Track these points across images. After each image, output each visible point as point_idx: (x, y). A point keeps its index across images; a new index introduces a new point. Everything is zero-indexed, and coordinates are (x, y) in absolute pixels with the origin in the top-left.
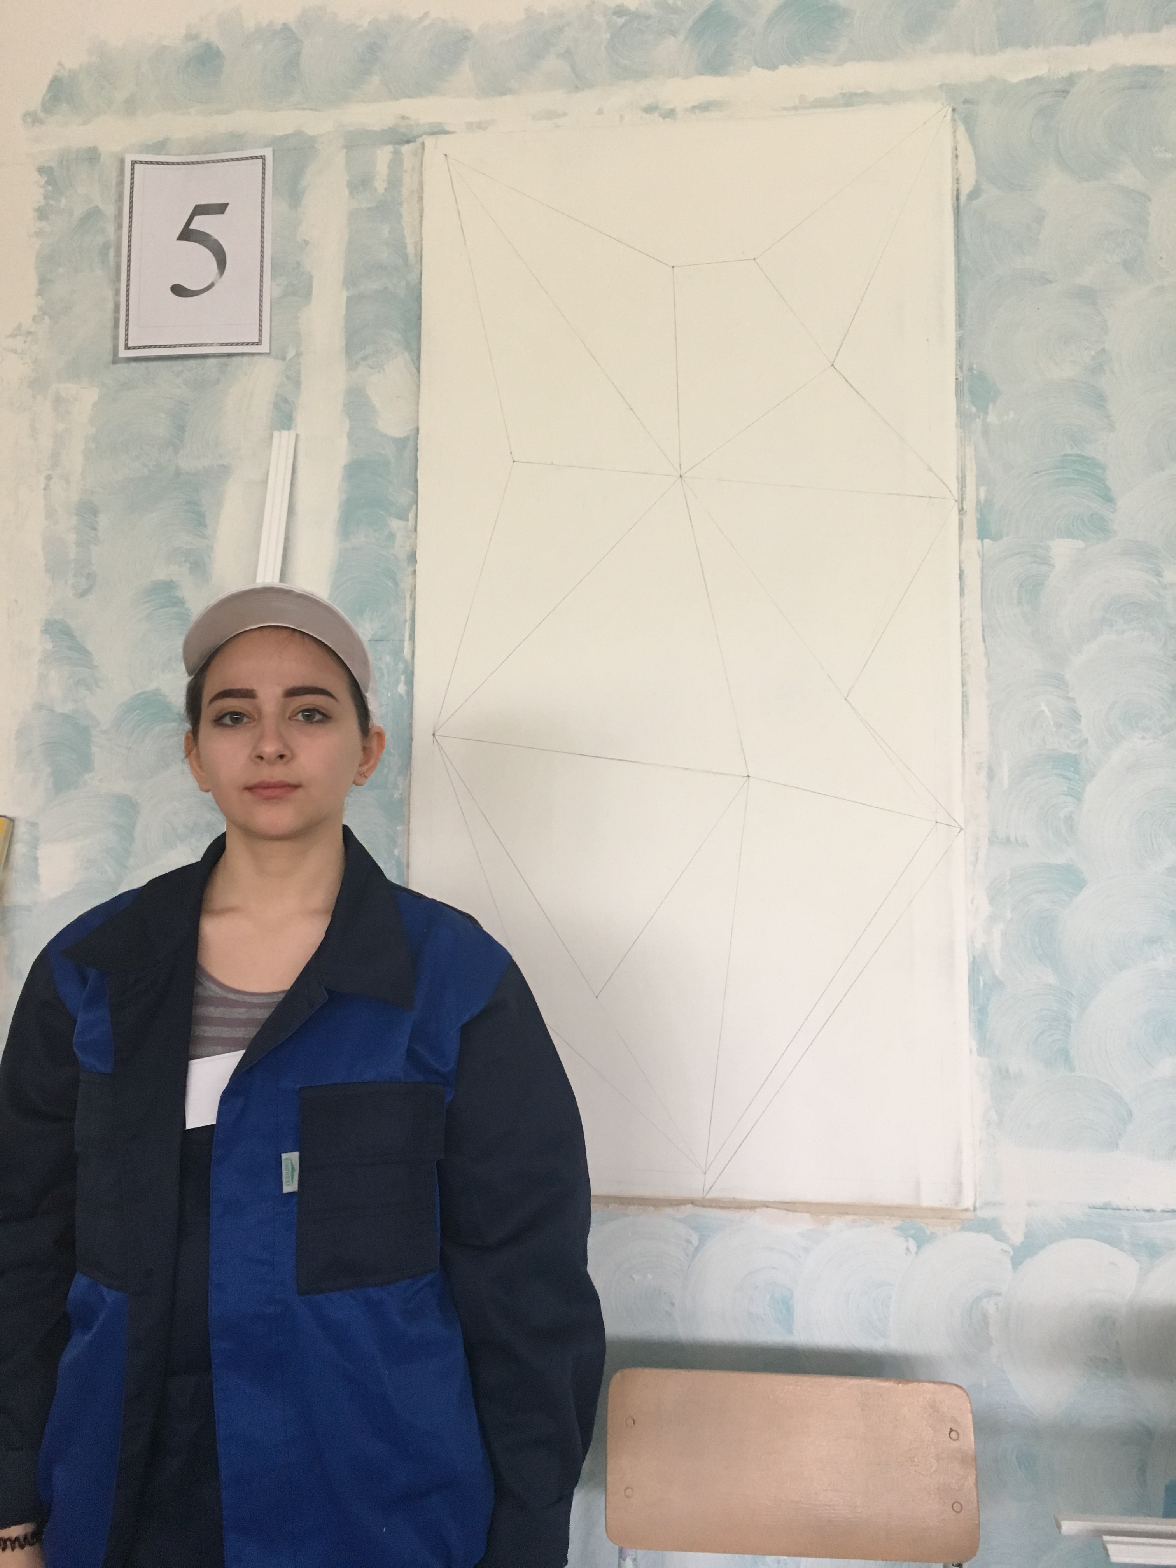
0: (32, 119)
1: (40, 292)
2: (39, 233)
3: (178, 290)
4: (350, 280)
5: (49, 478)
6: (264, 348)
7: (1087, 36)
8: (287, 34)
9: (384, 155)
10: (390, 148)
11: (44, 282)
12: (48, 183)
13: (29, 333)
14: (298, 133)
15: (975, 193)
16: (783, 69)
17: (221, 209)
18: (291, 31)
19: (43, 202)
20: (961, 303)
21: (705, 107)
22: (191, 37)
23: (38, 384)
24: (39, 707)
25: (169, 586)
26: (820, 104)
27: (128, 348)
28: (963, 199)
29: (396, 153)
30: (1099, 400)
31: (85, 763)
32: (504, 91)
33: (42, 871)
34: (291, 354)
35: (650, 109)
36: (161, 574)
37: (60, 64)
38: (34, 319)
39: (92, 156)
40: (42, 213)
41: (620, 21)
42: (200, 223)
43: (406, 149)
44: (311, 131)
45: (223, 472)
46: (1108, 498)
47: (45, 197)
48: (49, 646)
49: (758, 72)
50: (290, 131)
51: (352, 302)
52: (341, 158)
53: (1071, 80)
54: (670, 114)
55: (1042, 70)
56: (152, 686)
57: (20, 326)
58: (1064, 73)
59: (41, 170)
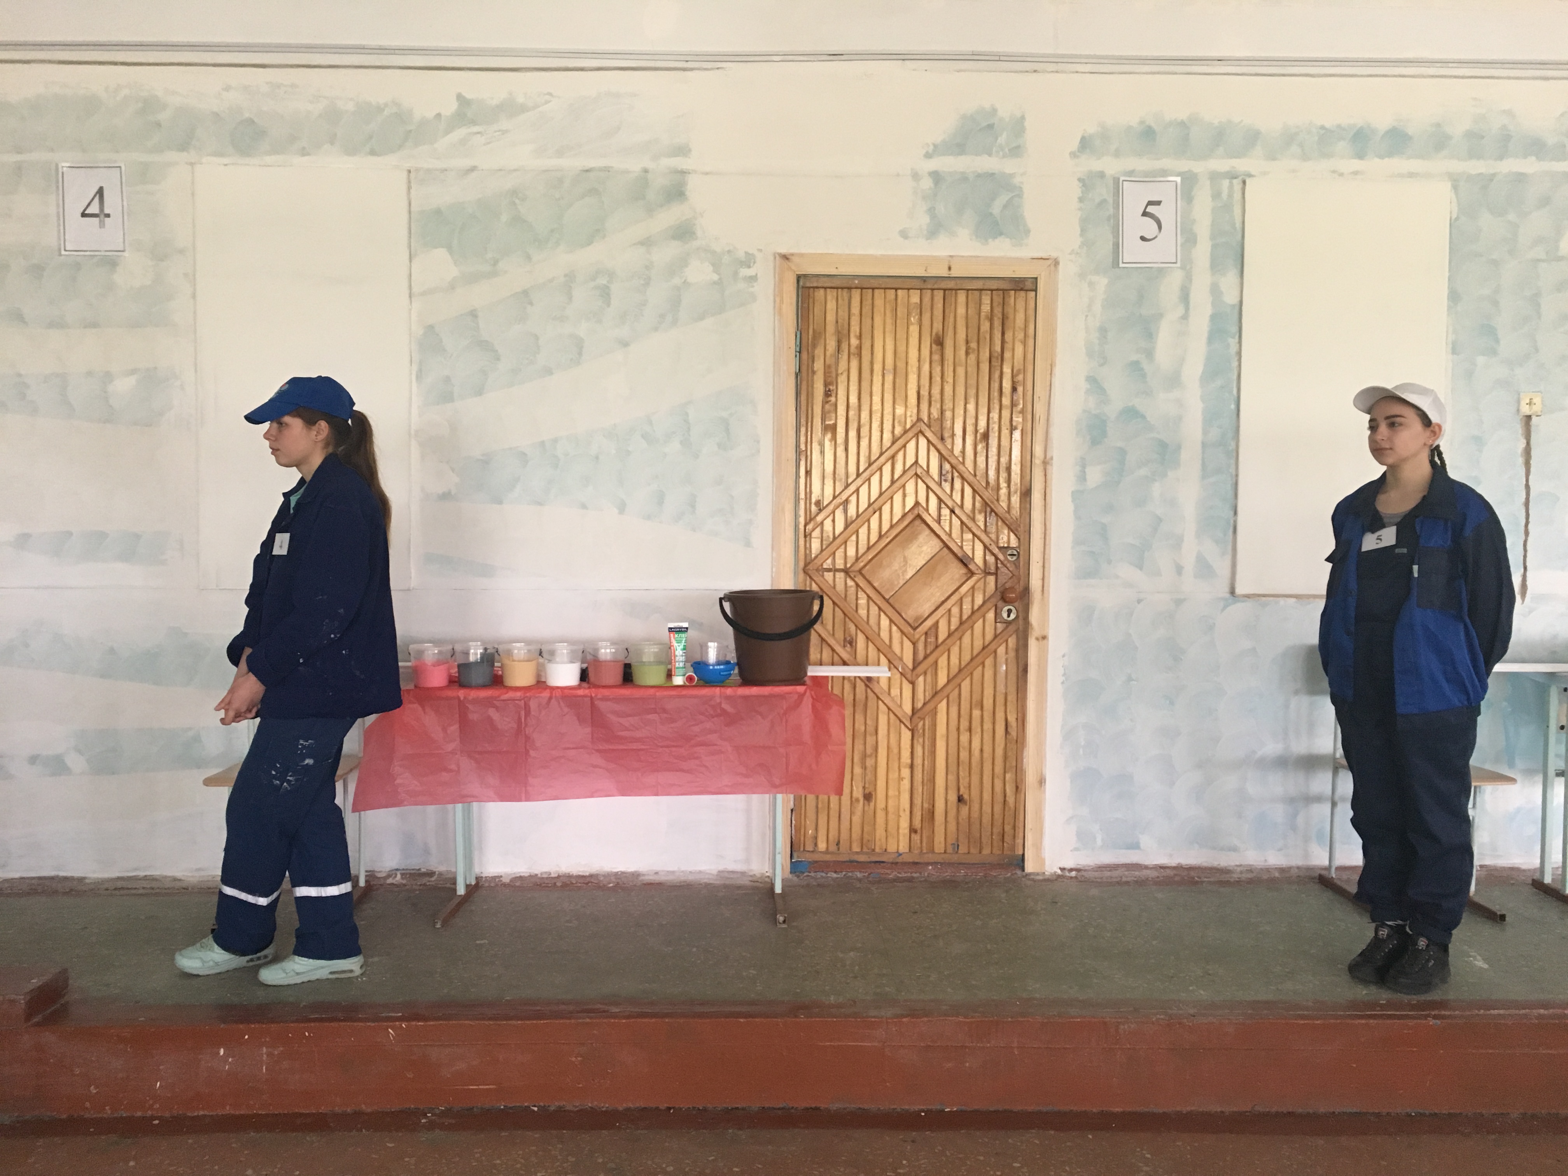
0: (1073, 155)
1: (1081, 235)
2: (1080, 209)
3: (1143, 239)
4: (1213, 237)
5: (1087, 316)
6: (1178, 265)
7: (1501, 158)
8: (1182, 124)
9: (1226, 183)
10: (1228, 181)
11: (1083, 231)
12: (1083, 186)
13: (1078, 253)
14: (1190, 171)
15: (1457, 219)
16: (1387, 159)
17: (1158, 203)
18: (1184, 123)
19: (1081, 195)
20: (1450, 263)
21: (1356, 173)
22: (1142, 122)
23: (1082, 276)
24: (1084, 411)
25: (1137, 363)
26: (1401, 176)
27: (1123, 263)
28: (1452, 221)
29: (1231, 183)
30: (1496, 303)
31: (1104, 434)
32: (1274, 159)
33: (1088, 477)
34: (1188, 267)
35: (1334, 172)
36: (1134, 357)
37: (1084, 130)
38: (1080, 247)
39: (1102, 175)
40: (1081, 200)
41: (1322, 132)
42: (1150, 209)
43: (1235, 181)
44: (1195, 170)
45: (1161, 316)
46: (1497, 341)
47: (1082, 192)
48: (1088, 386)
49: (1377, 160)
50: (1187, 170)
51: (1214, 247)
52: (1208, 182)
53: (1494, 175)
54: (1341, 175)
55: (1483, 170)
56: (1130, 404)
57: (1073, 250)
58: (1492, 172)
59: (1079, 180)
